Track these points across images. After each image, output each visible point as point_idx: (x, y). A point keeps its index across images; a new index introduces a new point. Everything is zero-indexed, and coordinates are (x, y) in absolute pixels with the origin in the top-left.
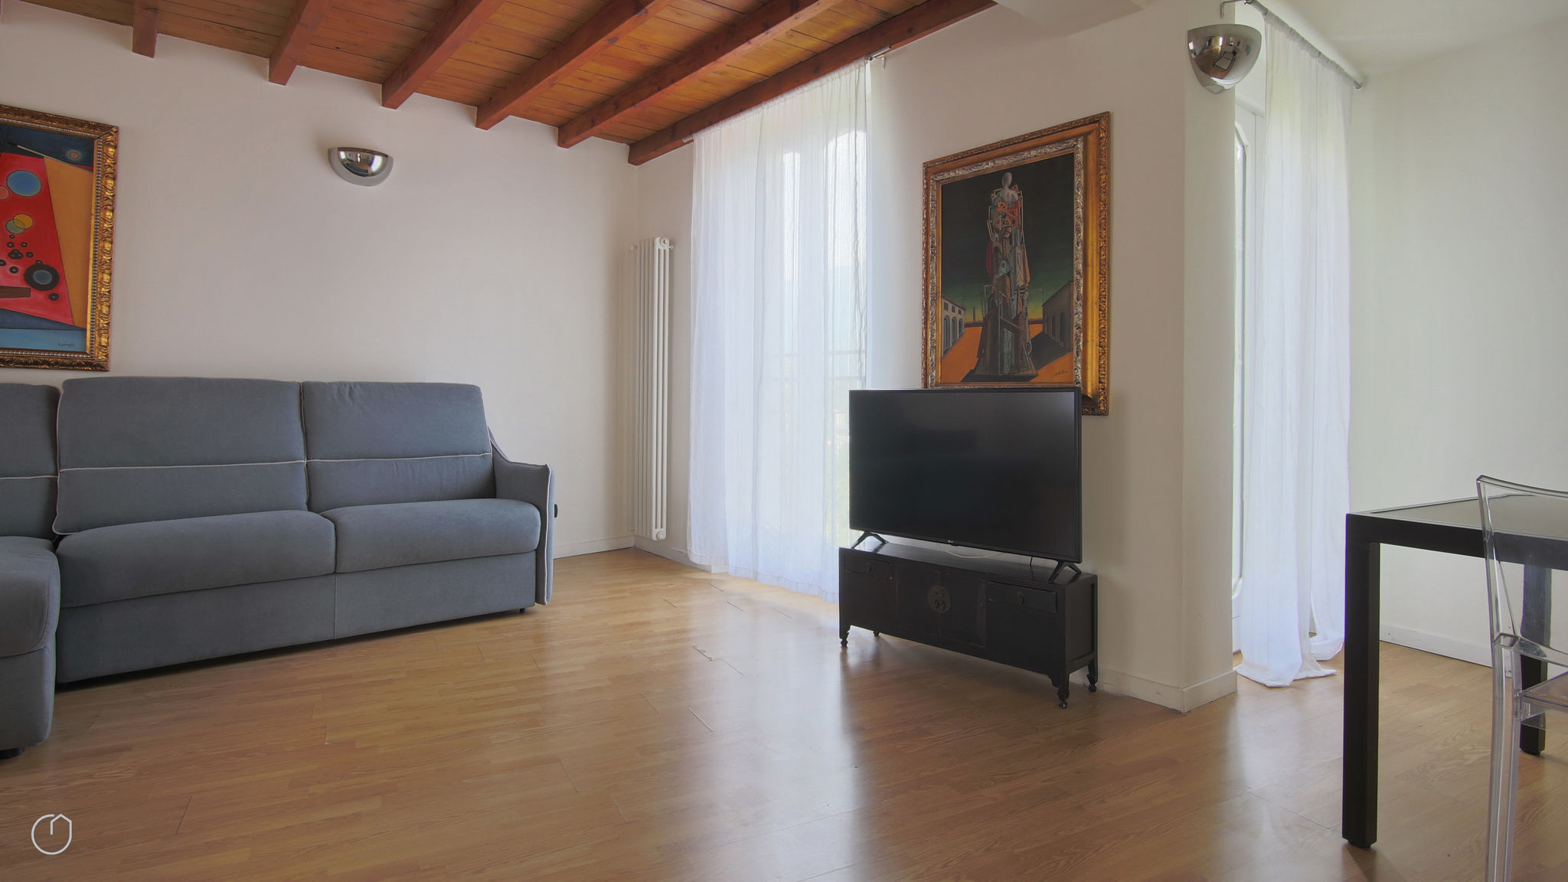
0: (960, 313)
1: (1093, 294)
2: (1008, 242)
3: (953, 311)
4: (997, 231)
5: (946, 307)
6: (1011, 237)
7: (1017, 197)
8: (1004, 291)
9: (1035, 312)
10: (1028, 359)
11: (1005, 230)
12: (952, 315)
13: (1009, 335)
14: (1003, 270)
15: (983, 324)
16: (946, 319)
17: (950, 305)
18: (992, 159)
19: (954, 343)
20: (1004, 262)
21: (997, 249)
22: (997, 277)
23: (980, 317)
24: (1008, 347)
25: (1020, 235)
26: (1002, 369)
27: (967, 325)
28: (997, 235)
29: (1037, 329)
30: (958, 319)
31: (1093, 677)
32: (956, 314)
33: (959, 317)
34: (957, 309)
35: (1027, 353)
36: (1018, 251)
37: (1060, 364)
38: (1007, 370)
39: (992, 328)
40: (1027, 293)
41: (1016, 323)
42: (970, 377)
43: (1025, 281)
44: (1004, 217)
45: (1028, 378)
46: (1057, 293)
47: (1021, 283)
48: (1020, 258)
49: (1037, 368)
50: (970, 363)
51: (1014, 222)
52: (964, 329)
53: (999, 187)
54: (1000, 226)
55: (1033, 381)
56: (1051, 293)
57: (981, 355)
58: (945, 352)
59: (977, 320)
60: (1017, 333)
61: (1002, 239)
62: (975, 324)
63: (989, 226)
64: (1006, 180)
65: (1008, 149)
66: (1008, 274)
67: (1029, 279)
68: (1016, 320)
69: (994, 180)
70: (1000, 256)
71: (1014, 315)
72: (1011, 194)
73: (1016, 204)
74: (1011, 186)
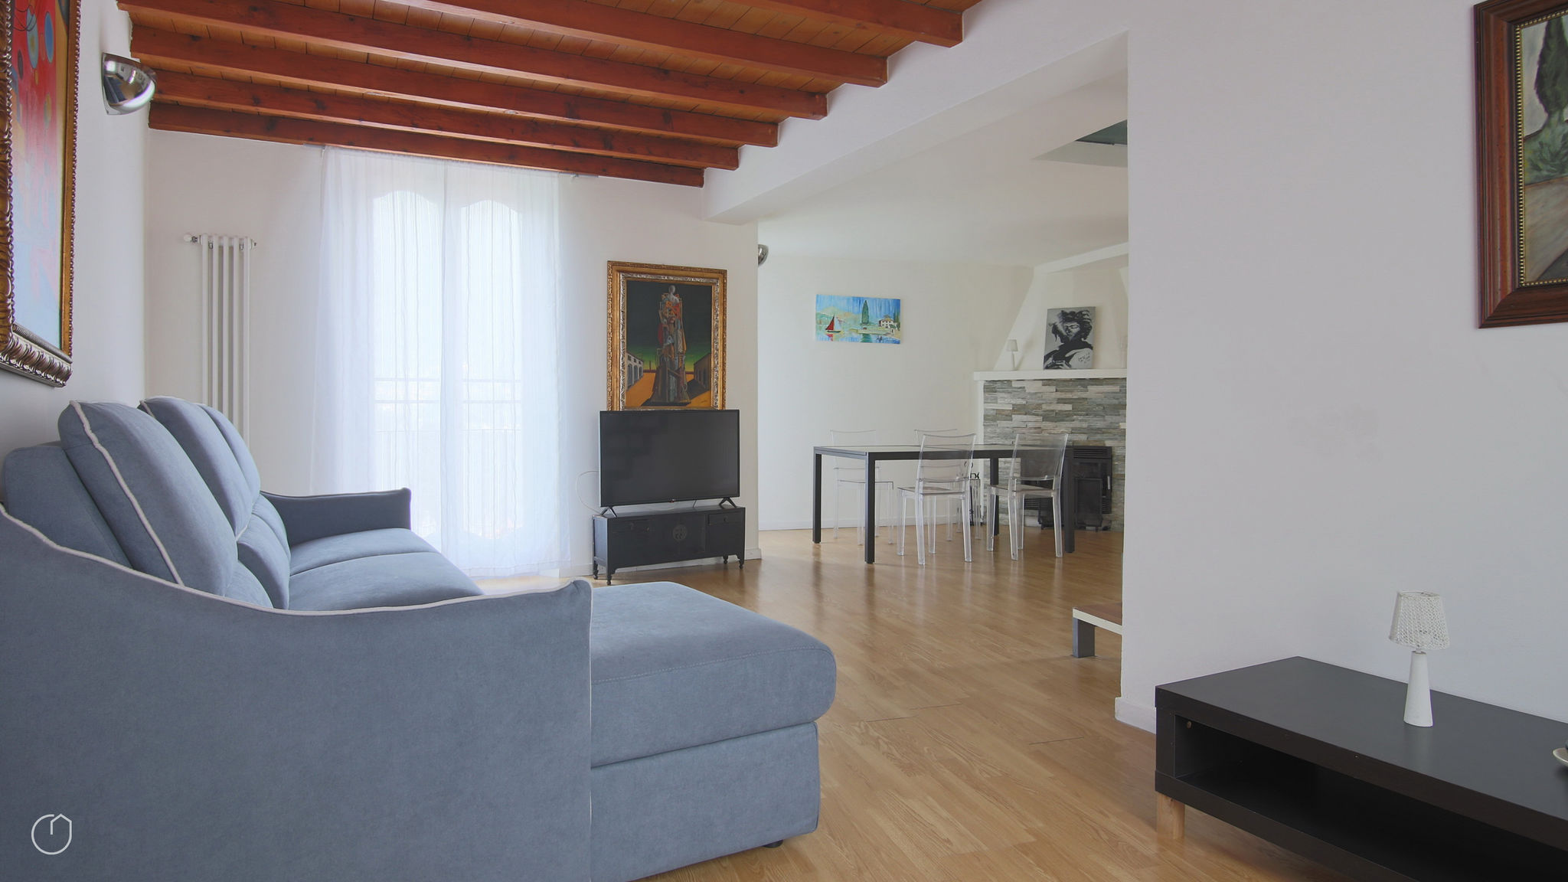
0: (640, 363)
2: (673, 326)
3: (635, 361)
4: (666, 318)
5: (629, 358)
6: (674, 323)
7: (678, 301)
8: (670, 353)
9: (690, 367)
10: (685, 394)
11: (671, 319)
12: (634, 364)
13: (673, 379)
14: (670, 342)
15: (657, 372)
16: (630, 366)
17: (633, 358)
18: (668, 275)
19: (635, 382)
20: (670, 337)
21: (665, 328)
22: (665, 345)
23: (654, 367)
24: (673, 386)
25: (680, 324)
26: (669, 400)
27: (645, 371)
28: (665, 320)
29: (690, 377)
30: (640, 368)
32: (637, 364)
33: (639, 366)
34: (638, 361)
35: (685, 391)
36: (679, 332)
37: (704, 396)
38: (672, 399)
39: (662, 375)
40: (684, 357)
41: (678, 373)
42: (647, 403)
43: (683, 349)
44: (670, 310)
45: (686, 404)
46: (701, 360)
47: (681, 351)
48: (680, 337)
49: (691, 398)
50: (648, 394)
51: (676, 315)
52: (642, 374)
53: (668, 292)
54: (668, 315)
55: (688, 406)
56: (699, 358)
57: (654, 390)
58: (629, 387)
59: (652, 369)
60: (678, 378)
61: (669, 323)
62: (650, 371)
63: (660, 312)
64: (671, 290)
66: (673, 344)
67: (685, 349)
68: (678, 371)
69: (665, 287)
70: (667, 333)
71: (677, 369)
72: (674, 298)
73: (677, 305)
74: (674, 294)
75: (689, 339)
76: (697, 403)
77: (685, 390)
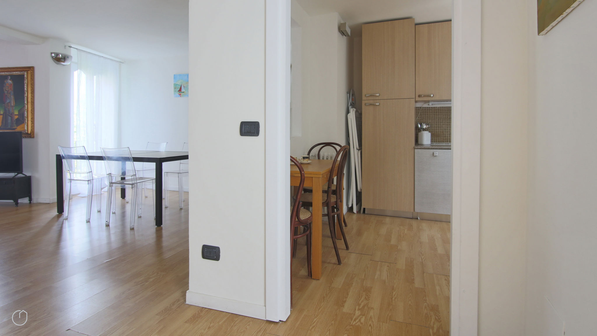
1: (30, 109)
4: (7, 91)
6: (10, 93)
8: (8, 106)
9: (16, 113)
11: (9, 91)
13: (10, 118)
14: (8, 101)
15: (3, 115)
18: (4, 72)
20: (8, 99)
21: (6, 95)
22: (6, 102)
25: (12, 93)
28: (6, 92)
29: (16, 117)
31: (30, 200)
36: (12, 96)
37: (22, 126)
38: (9, 127)
39: (5, 116)
40: (14, 108)
41: (12, 115)
43: (13, 104)
44: (8, 87)
45: (14, 129)
46: (22, 108)
47: (13, 105)
48: (12, 98)
49: (17, 126)
50: (0, 125)
51: (10, 89)
53: (7, 79)
54: (7, 90)
55: (16, 130)
56: (20, 108)
57: (3, 123)
60: (12, 118)
61: (8, 93)
63: (4, 89)
64: (9, 78)
65: (10, 70)
66: (9, 102)
67: (14, 104)
68: (11, 114)
69: (6, 77)
70: (7, 97)
71: (11, 113)
72: (10, 82)
73: (11, 84)
74: (10, 80)
75: (16, 100)
76: (19, 129)
77: (15, 123)
